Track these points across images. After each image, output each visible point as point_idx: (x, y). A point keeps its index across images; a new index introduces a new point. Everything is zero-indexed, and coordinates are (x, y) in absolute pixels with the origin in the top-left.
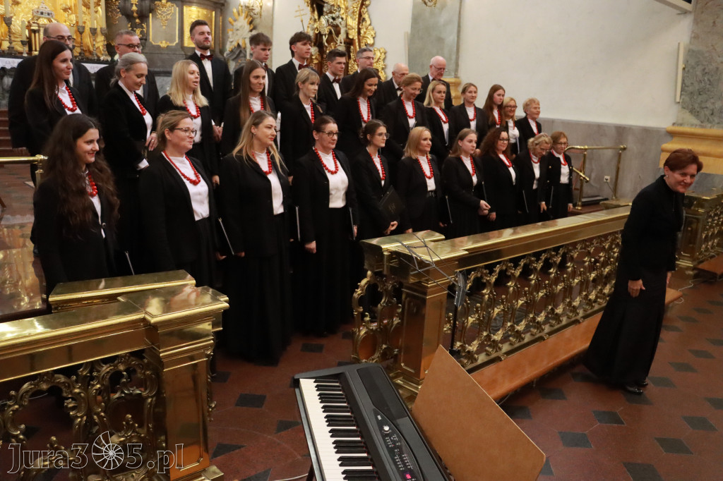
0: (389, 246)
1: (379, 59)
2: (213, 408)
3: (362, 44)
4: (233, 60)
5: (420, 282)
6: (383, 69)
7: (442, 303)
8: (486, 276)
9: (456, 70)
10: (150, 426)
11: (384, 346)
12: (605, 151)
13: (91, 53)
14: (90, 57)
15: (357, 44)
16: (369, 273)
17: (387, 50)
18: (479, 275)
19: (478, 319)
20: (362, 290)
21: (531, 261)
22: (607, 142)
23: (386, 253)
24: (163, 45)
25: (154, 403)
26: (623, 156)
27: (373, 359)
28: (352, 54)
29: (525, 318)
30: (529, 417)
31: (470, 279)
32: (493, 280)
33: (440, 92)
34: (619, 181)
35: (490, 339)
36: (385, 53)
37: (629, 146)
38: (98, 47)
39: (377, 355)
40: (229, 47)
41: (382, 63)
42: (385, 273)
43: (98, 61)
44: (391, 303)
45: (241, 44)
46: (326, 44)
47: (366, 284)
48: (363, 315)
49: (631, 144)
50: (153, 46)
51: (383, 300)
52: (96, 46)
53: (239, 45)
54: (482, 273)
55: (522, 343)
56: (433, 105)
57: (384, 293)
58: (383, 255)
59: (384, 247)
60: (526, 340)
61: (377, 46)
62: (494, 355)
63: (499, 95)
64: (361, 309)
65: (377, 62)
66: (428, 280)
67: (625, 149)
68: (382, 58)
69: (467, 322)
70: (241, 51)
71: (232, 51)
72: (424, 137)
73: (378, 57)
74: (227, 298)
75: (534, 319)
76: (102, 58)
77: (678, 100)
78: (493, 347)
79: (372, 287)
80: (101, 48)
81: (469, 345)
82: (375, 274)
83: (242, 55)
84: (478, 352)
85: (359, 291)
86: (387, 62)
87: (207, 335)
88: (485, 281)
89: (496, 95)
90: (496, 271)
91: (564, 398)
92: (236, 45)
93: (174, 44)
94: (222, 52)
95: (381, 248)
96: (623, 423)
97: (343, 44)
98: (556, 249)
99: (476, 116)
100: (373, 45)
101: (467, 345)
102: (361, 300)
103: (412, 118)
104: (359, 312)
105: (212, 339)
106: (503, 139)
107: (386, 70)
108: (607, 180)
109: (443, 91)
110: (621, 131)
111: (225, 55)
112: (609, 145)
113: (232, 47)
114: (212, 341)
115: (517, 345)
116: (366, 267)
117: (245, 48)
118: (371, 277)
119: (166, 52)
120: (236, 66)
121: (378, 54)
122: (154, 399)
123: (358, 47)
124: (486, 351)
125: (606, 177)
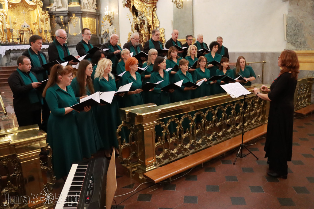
0: (127, 110)
1: (162, 33)
2: (54, 179)
3: (155, 27)
4: (105, 38)
5: (140, 125)
6: (164, 37)
7: (152, 133)
8: (177, 121)
10: (19, 185)
11: (134, 152)
12: (257, 63)
13: (45, 40)
14: (45, 42)
15: (152, 27)
16: (123, 122)
17: (165, 29)
18: (173, 120)
19: (175, 139)
20: (120, 129)
21: (200, 113)
22: (257, 60)
23: (127, 113)
24: (75, 34)
25: (20, 176)
26: (265, 65)
27: (129, 158)
28: (151, 32)
29: (201, 138)
30: (196, 180)
31: (168, 122)
32: (181, 122)
34: (264, 77)
35: (183, 148)
36: (164, 30)
37: (267, 61)
38: (48, 38)
39: (131, 156)
40: (102, 33)
41: (163, 34)
42: (127, 121)
43: (48, 44)
44: (135, 134)
45: (107, 31)
46: (140, 28)
47: (121, 126)
48: (122, 140)
49: (268, 60)
50: (71, 35)
51: (131, 133)
52: (47, 37)
53: (106, 32)
54: (174, 119)
55: (201, 149)
57: (131, 130)
58: (126, 114)
59: (126, 111)
60: (203, 147)
61: (161, 27)
62: (186, 154)
64: (120, 137)
65: (161, 34)
66: (143, 124)
67: (265, 62)
68: (163, 32)
69: (169, 140)
70: (107, 34)
71: (104, 35)
73: (161, 32)
74: (46, 134)
75: (206, 138)
76: (50, 42)
77: (286, 39)
78: (186, 151)
79: (124, 128)
80: (49, 38)
81: (173, 150)
82: (125, 122)
83: (108, 36)
84: (178, 153)
85: (118, 130)
86: (165, 33)
87: (38, 148)
88: (176, 123)
90: (182, 118)
91: (215, 171)
92: (105, 32)
93: (79, 34)
94: (100, 35)
95: (125, 111)
96: (238, 181)
97: (146, 28)
98: (215, 108)
100: (159, 27)
101: (171, 151)
102: (120, 134)
104: (119, 138)
105: (41, 150)
107: (165, 37)
108: (259, 76)
110: (263, 55)
111: (101, 36)
112: (258, 61)
113: (104, 33)
114: (41, 151)
115: (198, 149)
116: (121, 120)
117: (108, 33)
118: (123, 123)
119: (76, 37)
120: (106, 40)
121: (161, 31)
122: (20, 174)
123: (153, 29)
124: (182, 153)
125: (258, 75)
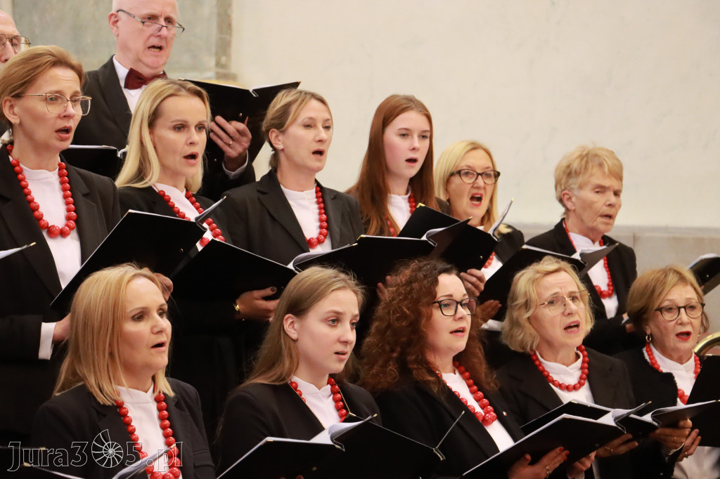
9: (224, 47)
33: (181, 127)
56: (155, 180)
63: (405, 134)
72: (134, 306)
89: (391, 135)
99: (327, 226)
103: (63, 234)
106: (452, 302)
109: (193, 120)
